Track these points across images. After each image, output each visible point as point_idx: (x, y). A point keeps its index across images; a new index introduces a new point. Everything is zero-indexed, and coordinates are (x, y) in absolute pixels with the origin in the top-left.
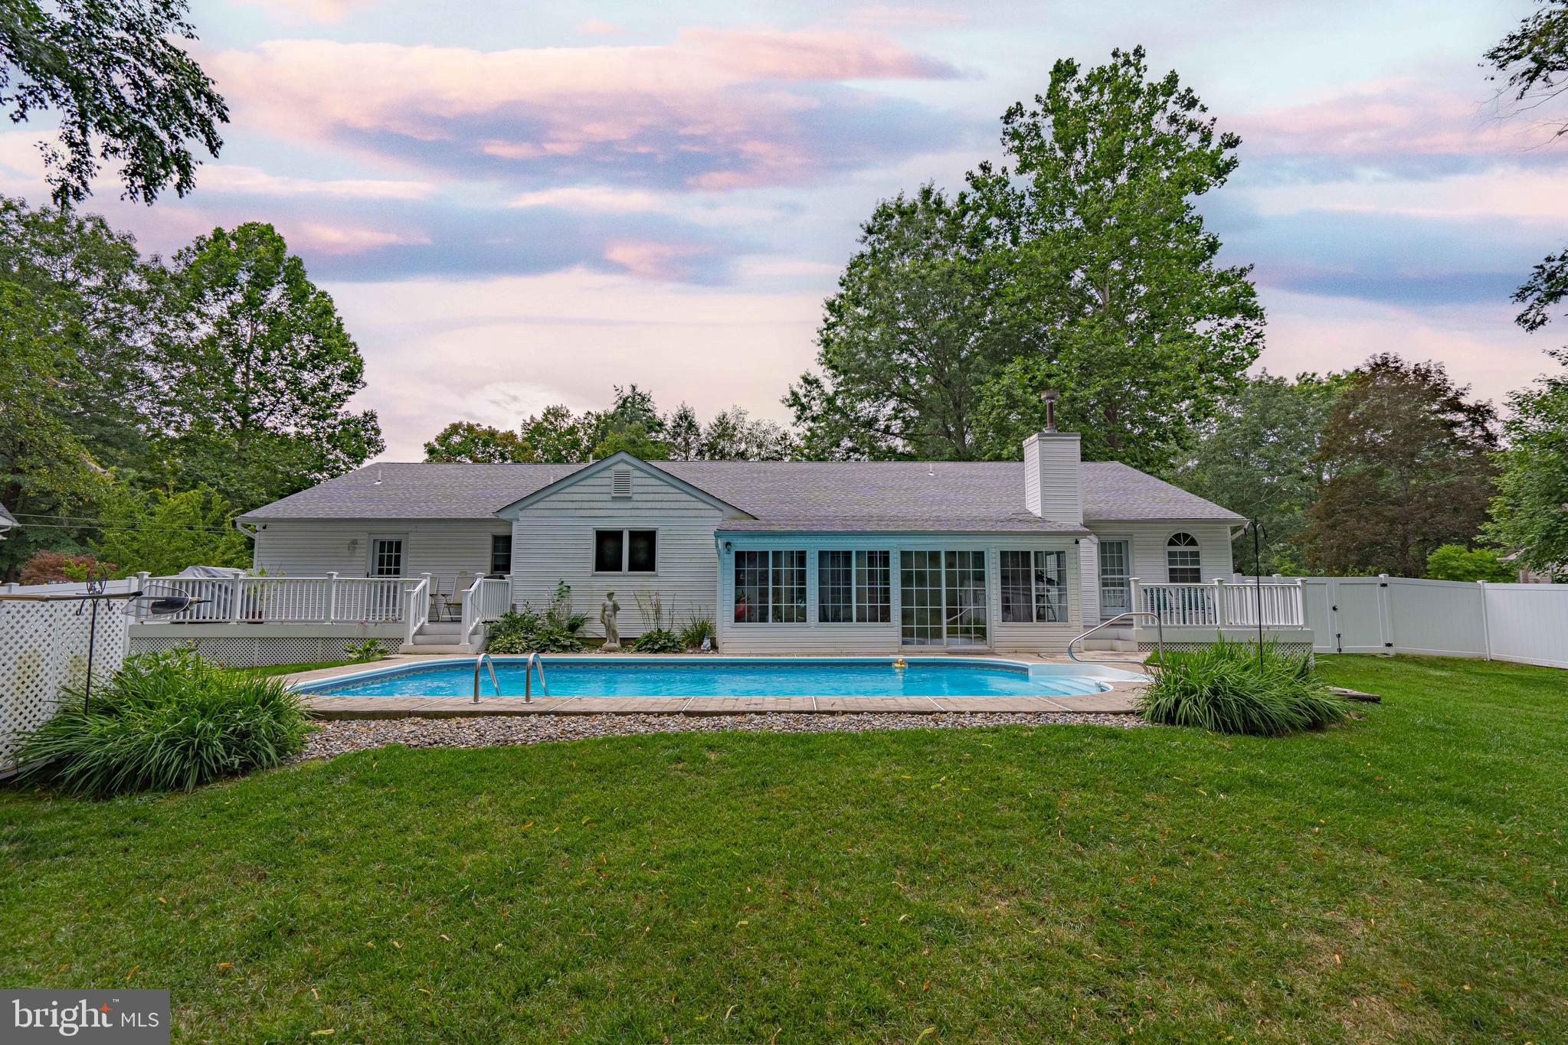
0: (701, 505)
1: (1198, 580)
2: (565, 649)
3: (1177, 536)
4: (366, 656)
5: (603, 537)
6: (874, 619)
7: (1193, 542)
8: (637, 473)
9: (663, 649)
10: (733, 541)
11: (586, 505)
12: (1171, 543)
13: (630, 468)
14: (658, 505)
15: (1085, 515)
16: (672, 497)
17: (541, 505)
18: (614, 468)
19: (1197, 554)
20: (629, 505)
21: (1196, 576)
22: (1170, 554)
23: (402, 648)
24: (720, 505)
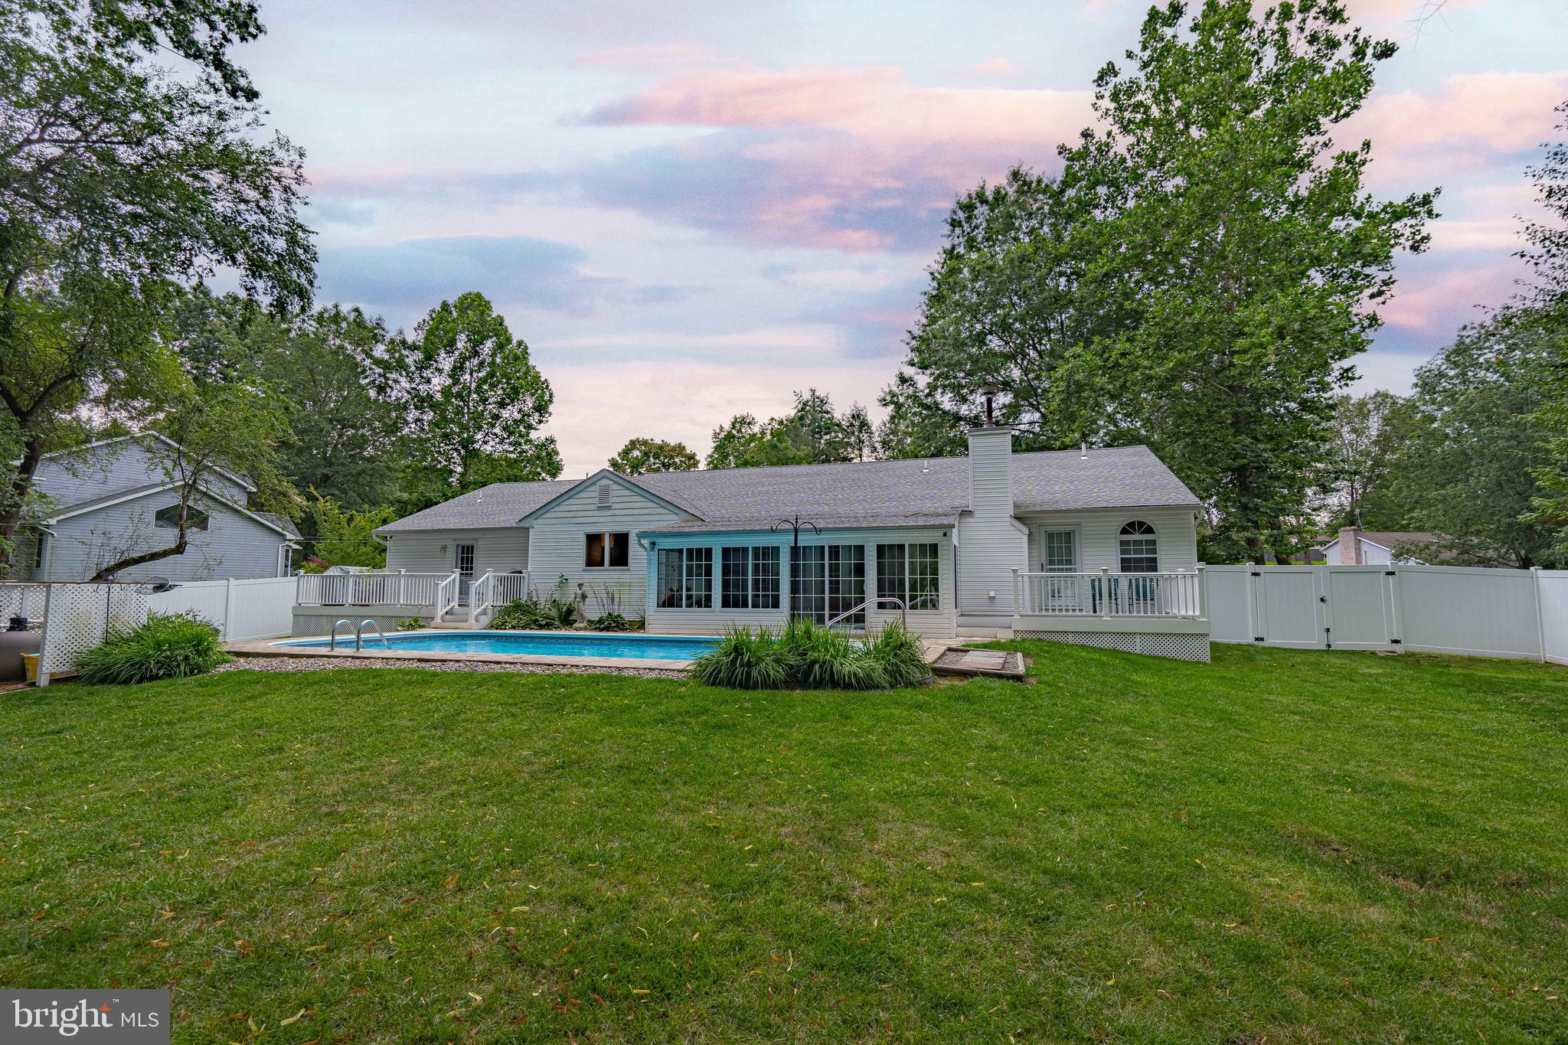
0: (663, 511)
1: (1155, 569)
2: (541, 627)
3: (1131, 525)
4: (411, 627)
5: (593, 540)
6: (765, 606)
7: (1149, 530)
8: (615, 487)
9: (608, 629)
10: (657, 540)
11: (579, 514)
12: (1124, 531)
13: (611, 482)
14: (630, 512)
15: (1016, 506)
16: (639, 505)
17: (548, 515)
18: (599, 483)
19: (1154, 542)
20: (610, 513)
21: (1152, 565)
22: (1122, 543)
23: (433, 624)
24: (677, 511)
